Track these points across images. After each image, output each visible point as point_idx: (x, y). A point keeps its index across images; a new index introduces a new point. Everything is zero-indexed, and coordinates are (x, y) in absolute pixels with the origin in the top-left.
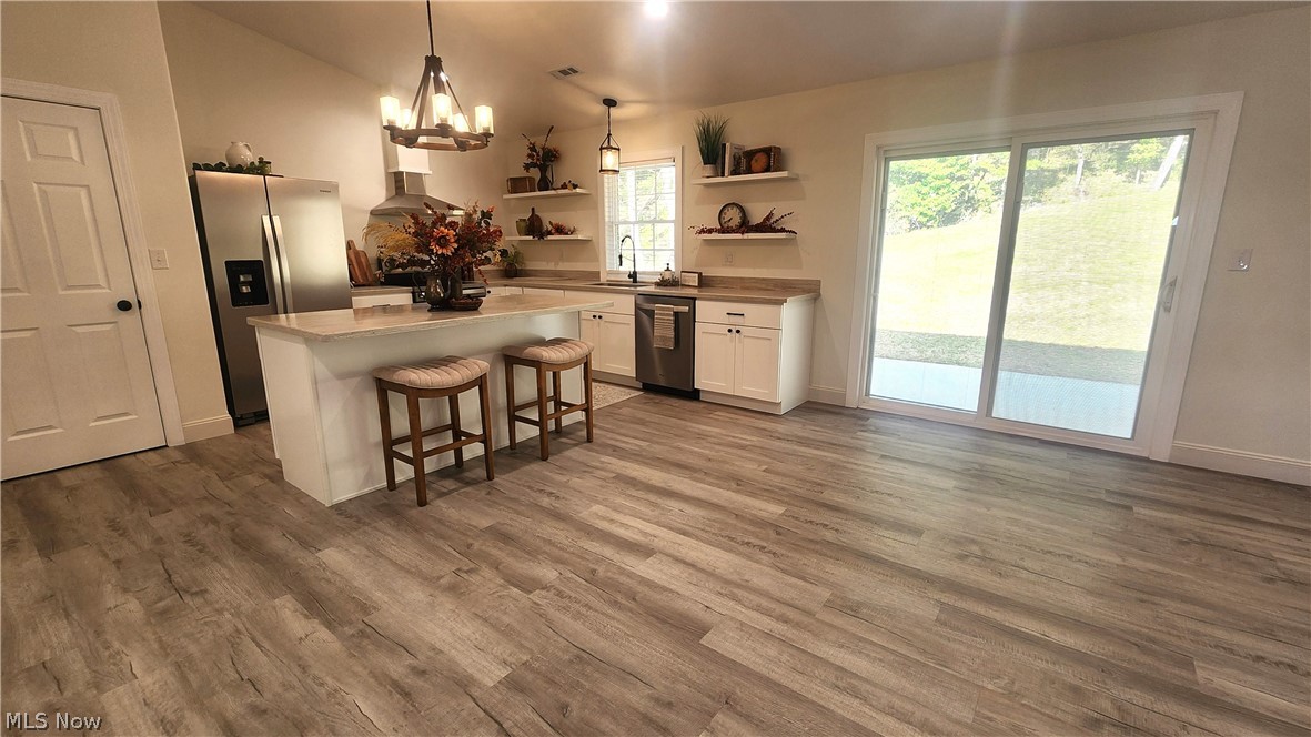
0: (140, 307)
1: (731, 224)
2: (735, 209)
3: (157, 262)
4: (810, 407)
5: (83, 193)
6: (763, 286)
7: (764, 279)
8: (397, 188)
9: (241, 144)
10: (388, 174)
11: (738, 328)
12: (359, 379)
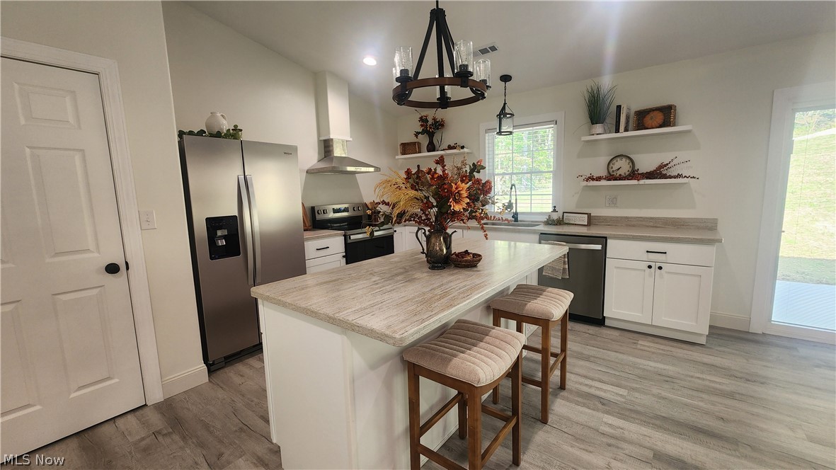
0: (128, 268)
1: (621, 172)
2: (624, 160)
3: (146, 222)
4: (718, 333)
5: (78, 158)
6: (651, 224)
7: (651, 218)
8: (325, 152)
9: (219, 115)
10: (319, 141)
11: (658, 265)
12: (389, 364)
